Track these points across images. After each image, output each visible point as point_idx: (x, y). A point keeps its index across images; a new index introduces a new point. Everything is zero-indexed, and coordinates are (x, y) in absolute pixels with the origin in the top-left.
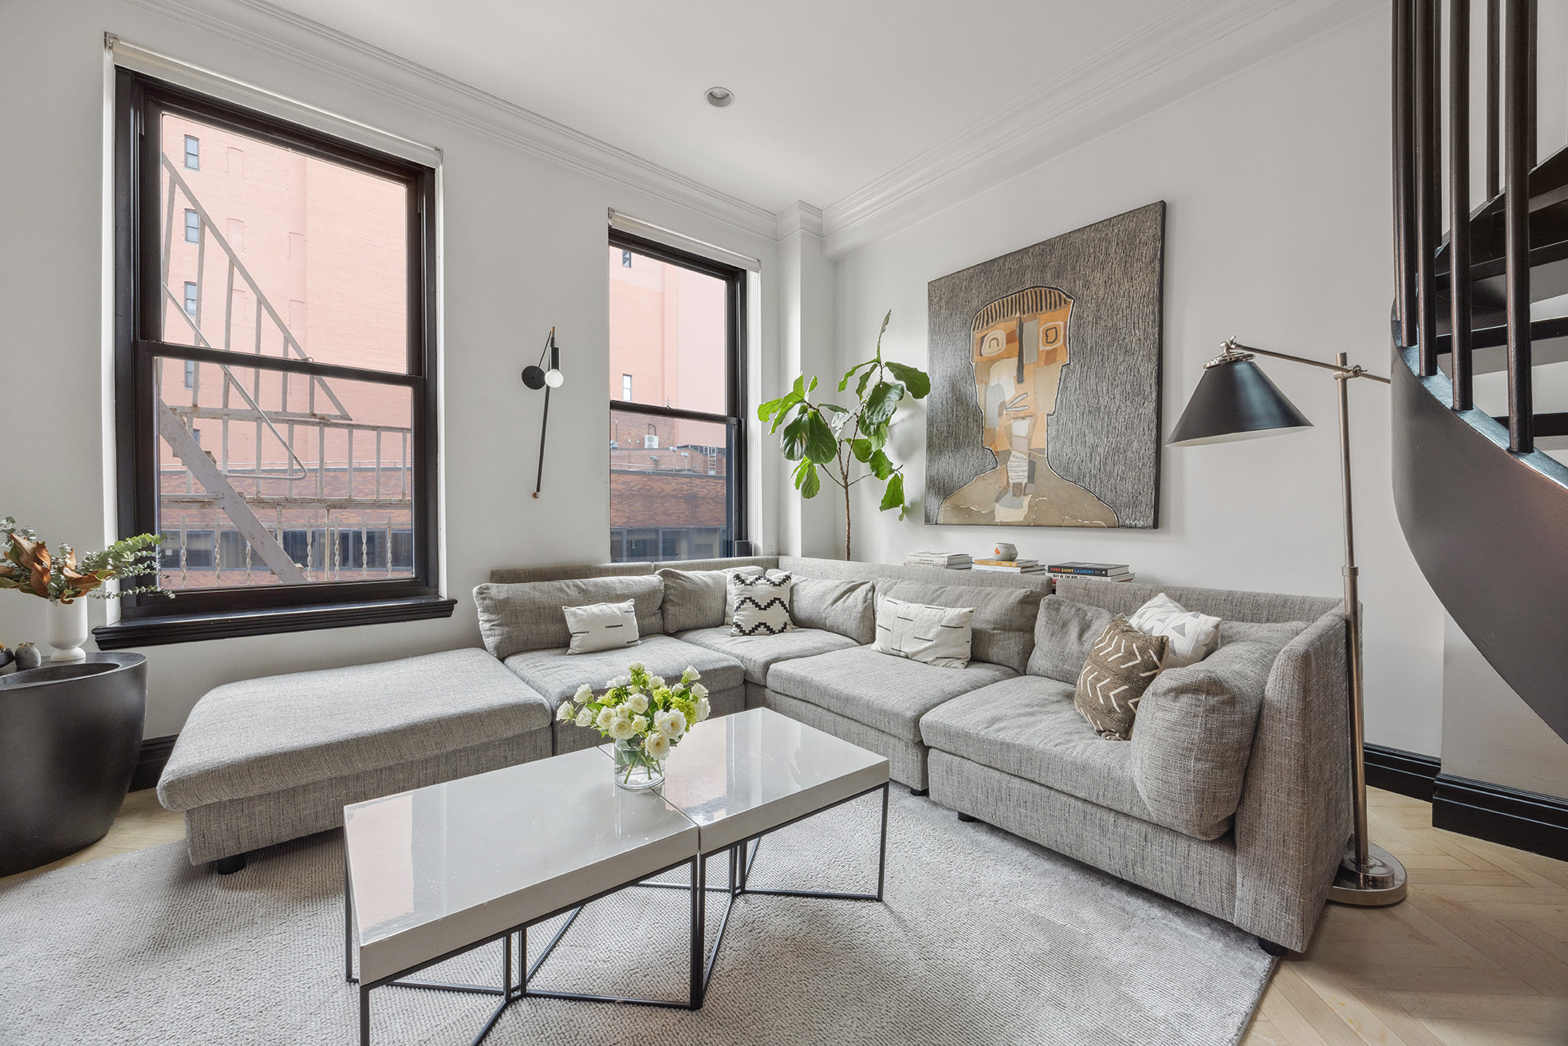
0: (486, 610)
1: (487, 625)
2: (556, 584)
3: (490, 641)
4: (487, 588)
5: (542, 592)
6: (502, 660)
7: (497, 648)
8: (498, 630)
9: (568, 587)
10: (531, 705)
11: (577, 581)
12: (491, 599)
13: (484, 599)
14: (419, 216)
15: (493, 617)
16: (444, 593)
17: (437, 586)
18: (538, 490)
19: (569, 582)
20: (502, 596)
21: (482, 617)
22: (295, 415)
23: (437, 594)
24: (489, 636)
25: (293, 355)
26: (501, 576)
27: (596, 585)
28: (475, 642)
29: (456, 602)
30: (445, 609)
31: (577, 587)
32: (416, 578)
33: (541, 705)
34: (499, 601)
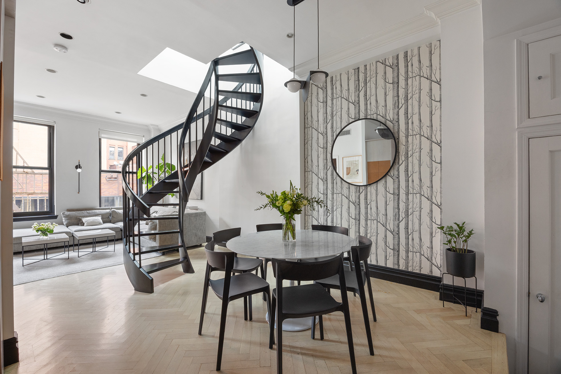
0: (64, 217)
1: (64, 220)
2: (82, 212)
3: (65, 223)
4: (65, 213)
5: (78, 213)
6: (67, 227)
7: (66, 224)
8: (67, 221)
9: (85, 212)
10: (68, 232)
11: (88, 211)
12: (65, 215)
13: (64, 215)
14: (51, 133)
15: (66, 218)
16: (56, 214)
17: (54, 212)
18: (79, 192)
19: (85, 211)
20: (68, 214)
21: (63, 218)
22: (19, 172)
23: (54, 214)
24: (65, 222)
25: (26, 165)
26: (69, 210)
27: (92, 212)
28: (62, 224)
29: (58, 216)
30: (56, 217)
31: (87, 212)
32: (49, 211)
33: (70, 232)
34: (67, 215)
